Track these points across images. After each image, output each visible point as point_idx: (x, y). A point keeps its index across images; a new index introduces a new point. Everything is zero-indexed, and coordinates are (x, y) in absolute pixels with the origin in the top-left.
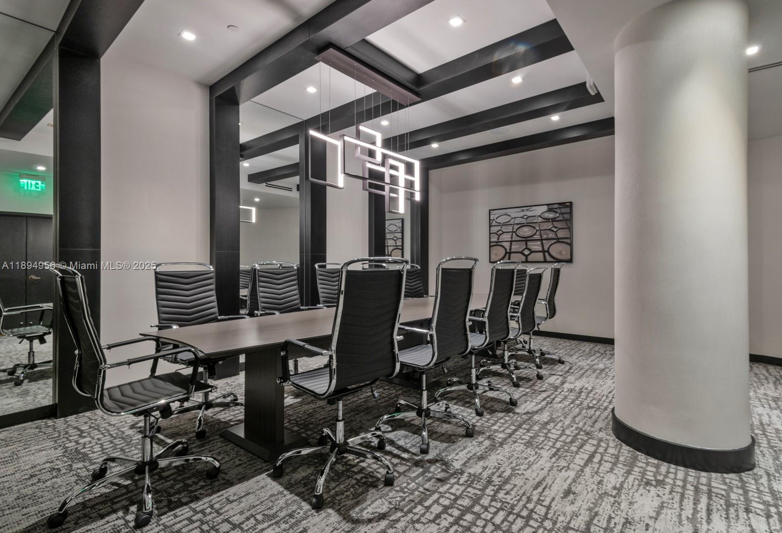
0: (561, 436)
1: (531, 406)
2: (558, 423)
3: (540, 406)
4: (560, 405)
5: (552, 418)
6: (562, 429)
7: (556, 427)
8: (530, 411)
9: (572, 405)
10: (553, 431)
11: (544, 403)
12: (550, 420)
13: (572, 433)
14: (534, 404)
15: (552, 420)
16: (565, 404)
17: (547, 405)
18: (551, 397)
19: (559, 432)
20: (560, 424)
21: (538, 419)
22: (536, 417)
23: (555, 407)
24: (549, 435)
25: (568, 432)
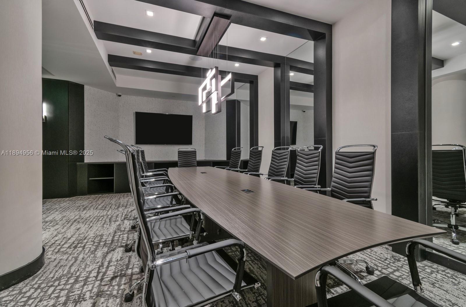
0: (85, 246)
1: (115, 257)
2: (88, 252)
3: (108, 259)
4: (90, 269)
5: (94, 254)
6: (85, 250)
7: (89, 249)
8: (112, 252)
9: (78, 274)
10: (90, 246)
11: (106, 264)
12: (95, 252)
13: (78, 250)
14: (114, 260)
15: (94, 252)
16: (85, 273)
17: (102, 264)
18: (101, 274)
19: (86, 246)
20: (87, 252)
21: (104, 249)
22: (106, 249)
23: (95, 265)
24: (92, 243)
25: (81, 249)
